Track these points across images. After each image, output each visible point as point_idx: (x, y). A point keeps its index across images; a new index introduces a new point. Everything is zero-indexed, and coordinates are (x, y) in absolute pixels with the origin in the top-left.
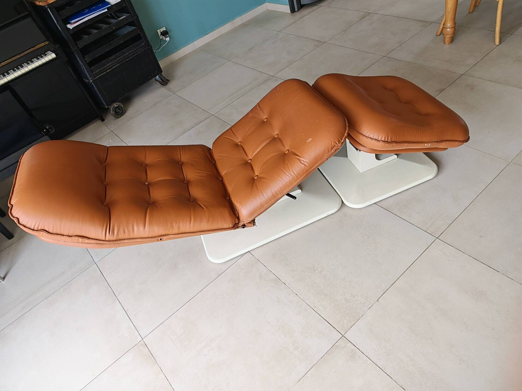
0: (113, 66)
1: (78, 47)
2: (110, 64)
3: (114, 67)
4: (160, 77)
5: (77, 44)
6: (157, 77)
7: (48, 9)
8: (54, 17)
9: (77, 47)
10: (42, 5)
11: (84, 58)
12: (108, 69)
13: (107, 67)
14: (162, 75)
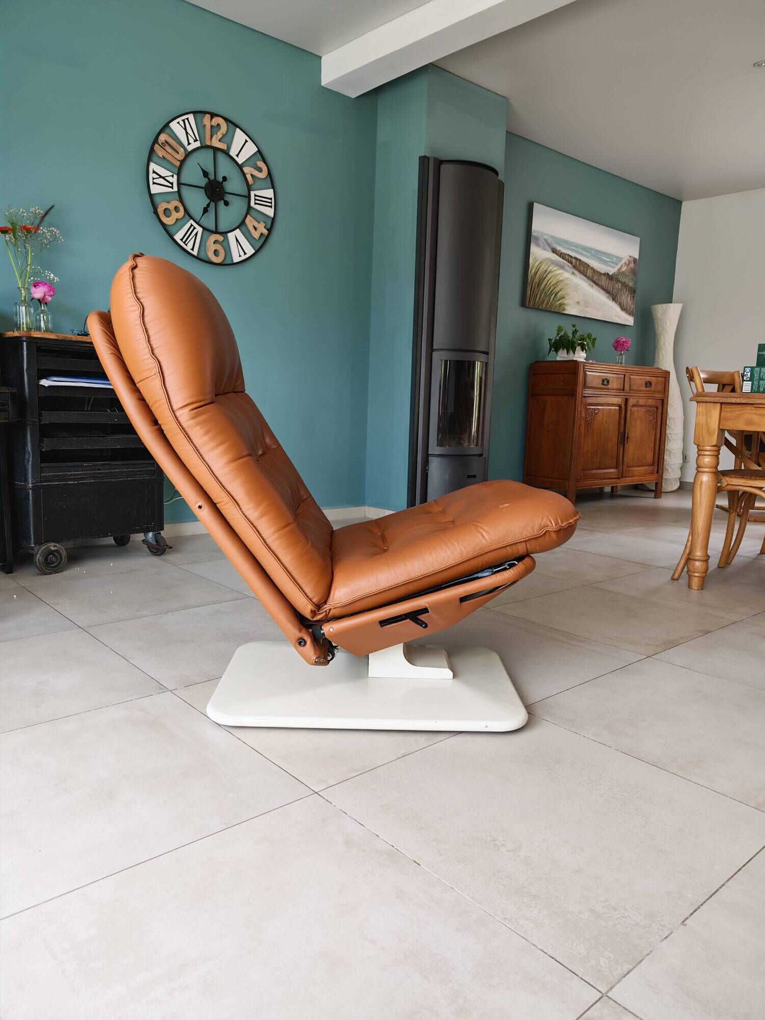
0: (82, 479)
1: (40, 421)
2: (80, 472)
3: (83, 482)
4: (155, 537)
5: (40, 415)
6: (150, 534)
7: (25, 343)
8: (27, 358)
9: (39, 419)
10: (18, 335)
11: (41, 441)
12: (71, 480)
13: (71, 475)
14: (160, 533)
